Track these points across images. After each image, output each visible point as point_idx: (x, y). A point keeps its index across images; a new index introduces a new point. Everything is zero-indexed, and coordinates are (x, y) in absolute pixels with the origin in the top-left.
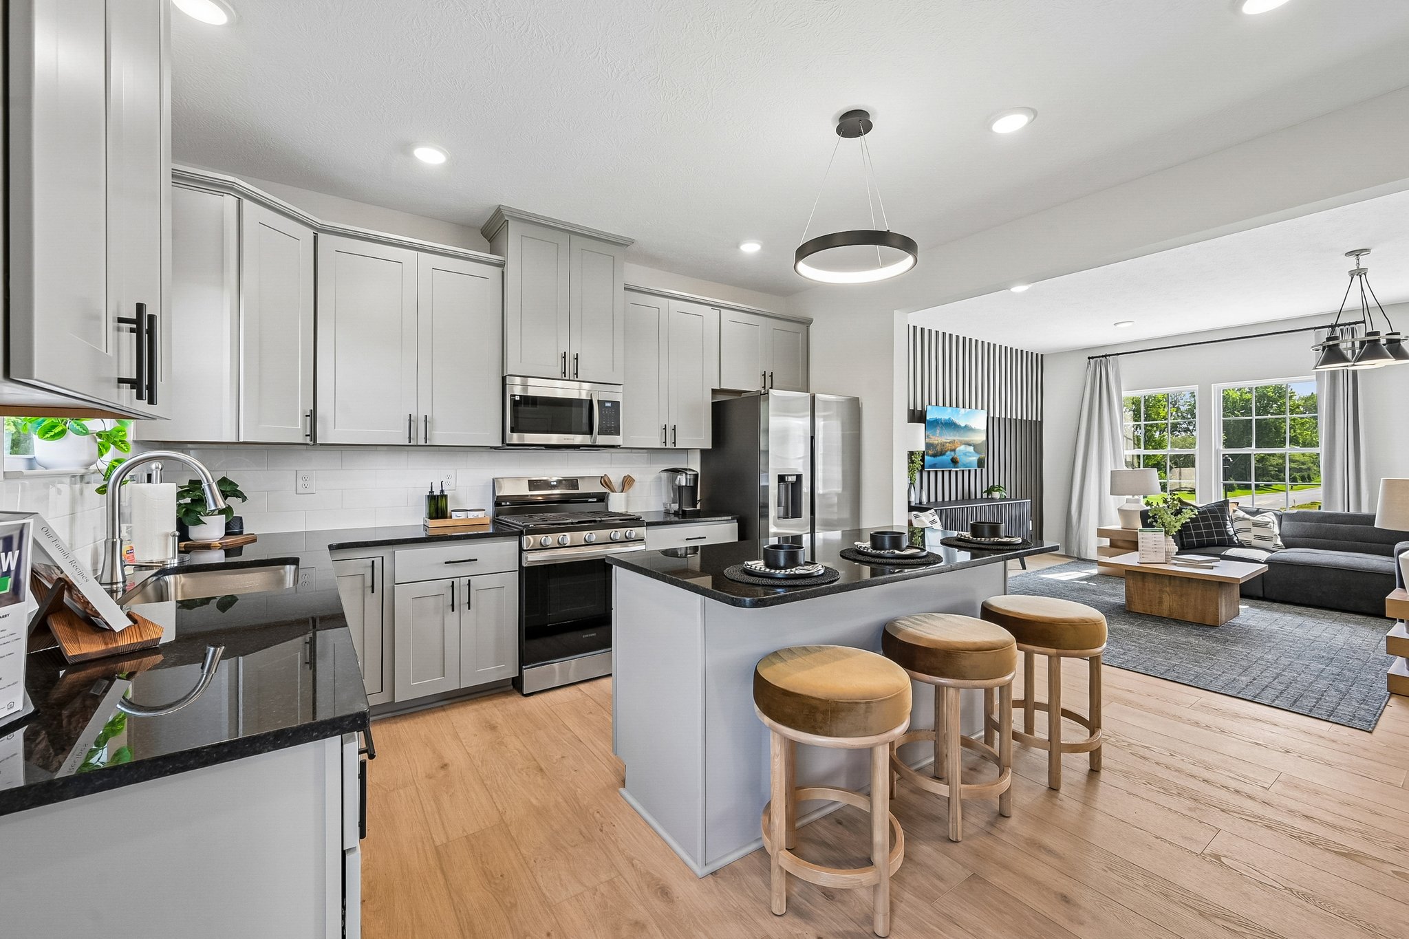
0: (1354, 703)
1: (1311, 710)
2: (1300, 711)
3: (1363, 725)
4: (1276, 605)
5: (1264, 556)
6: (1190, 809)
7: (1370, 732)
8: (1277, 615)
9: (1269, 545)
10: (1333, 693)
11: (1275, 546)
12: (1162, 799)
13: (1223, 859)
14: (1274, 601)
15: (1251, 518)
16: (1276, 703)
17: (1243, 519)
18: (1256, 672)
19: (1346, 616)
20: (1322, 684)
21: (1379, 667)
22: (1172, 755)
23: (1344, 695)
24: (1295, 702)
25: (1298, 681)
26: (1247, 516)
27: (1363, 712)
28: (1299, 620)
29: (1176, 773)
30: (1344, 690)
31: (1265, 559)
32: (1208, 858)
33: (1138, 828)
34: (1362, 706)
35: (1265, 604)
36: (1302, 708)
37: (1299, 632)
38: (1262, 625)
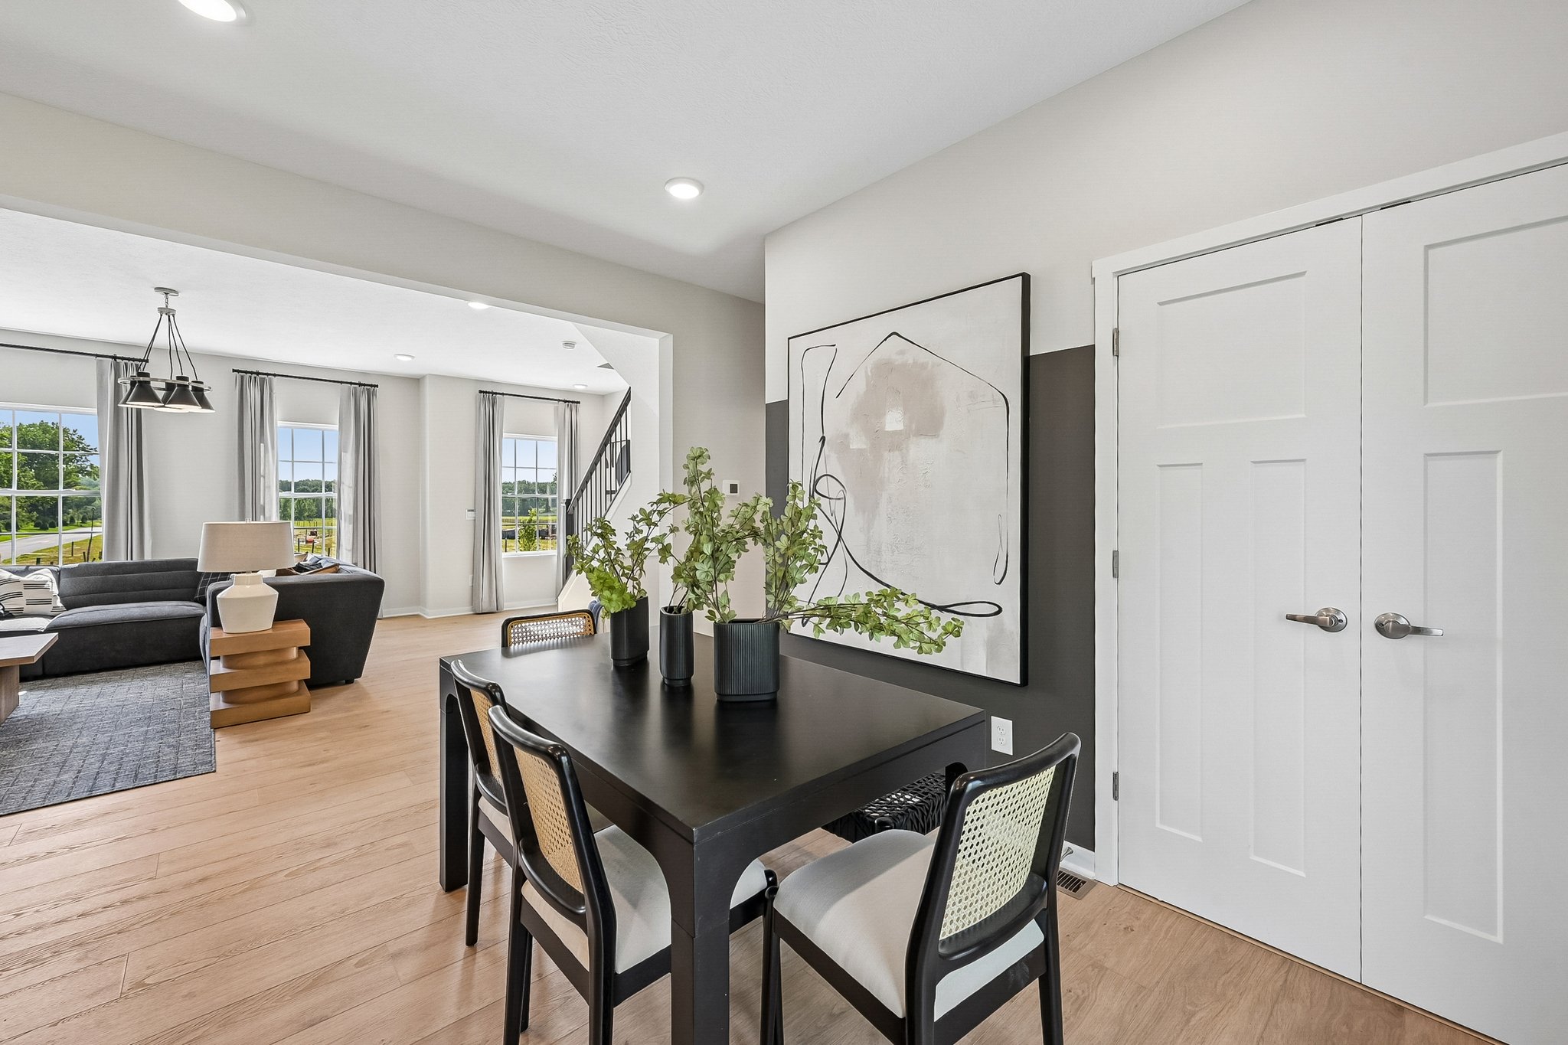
0: (190, 752)
1: (156, 777)
2: (146, 782)
3: (207, 768)
4: (61, 680)
5: (43, 623)
6: (79, 960)
7: (215, 771)
8: (67, 692)
9: (47, 609)
10: (167, 750)
11: (55, 608)
12: (36, 975)
13: (147, 981)
14: (57, 676)
15: (21, 578)
16: (118, 786)
17: (9, 581)
18: (77, 763)
19: (141, 670)
20: (152, 746)
21: (193, 710)
22: (18, 915)
23: (177, 748)
24: (136, 775)
25: (128, 754)
26: (15, 577)
27: (200, 757)
28: (95, 689)
29: (38, 932)
30: (174, 743)
31: (45, 627)
32: (131, 994)
33: (20, 1035)
34: (197, 751)
35: (48, 682)
36: (146, 779)
37: (102, 702)
38: (56, 708)
